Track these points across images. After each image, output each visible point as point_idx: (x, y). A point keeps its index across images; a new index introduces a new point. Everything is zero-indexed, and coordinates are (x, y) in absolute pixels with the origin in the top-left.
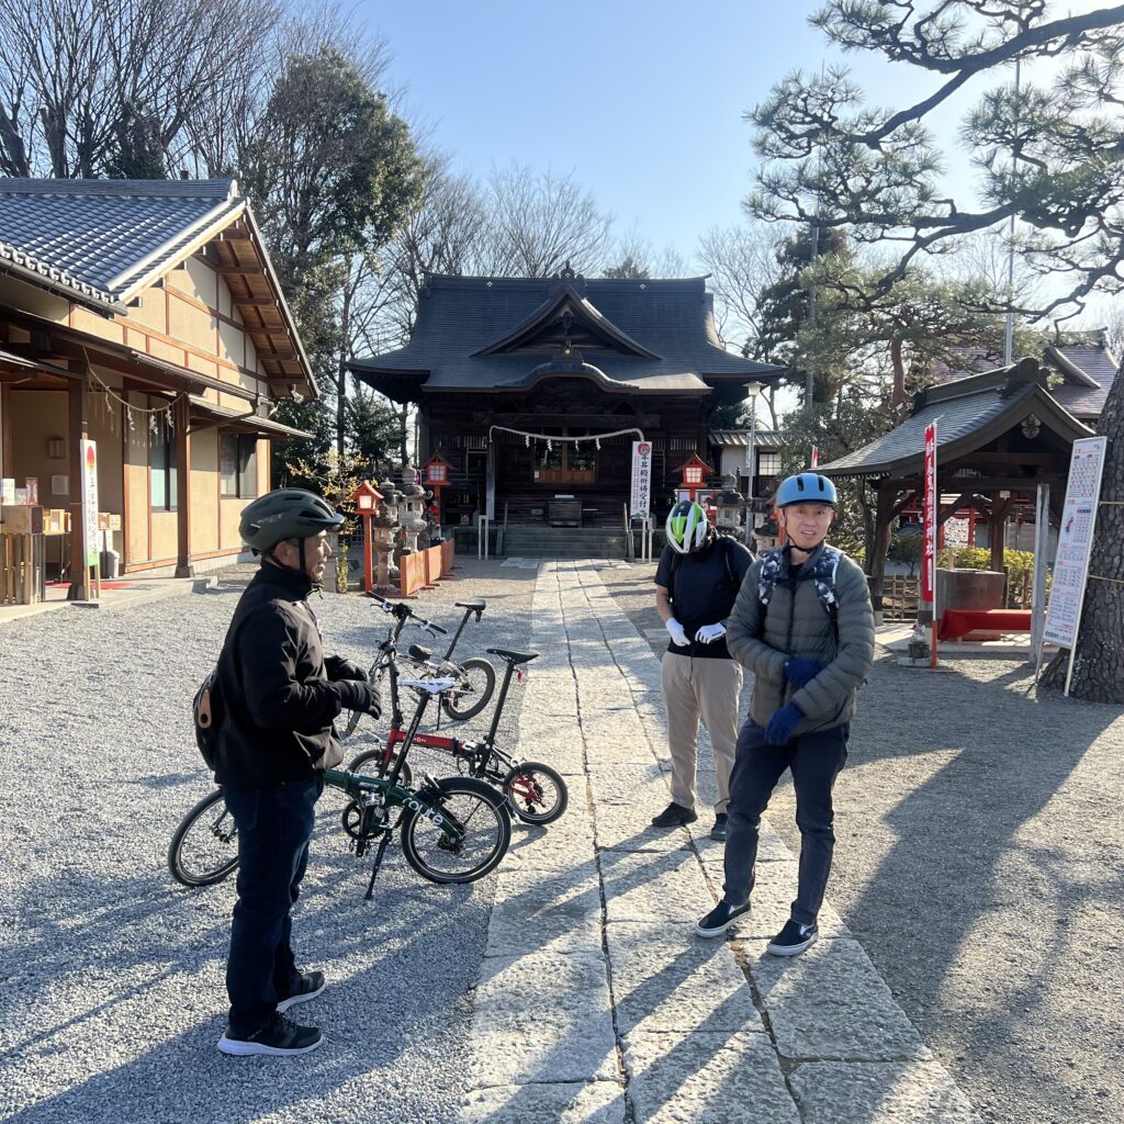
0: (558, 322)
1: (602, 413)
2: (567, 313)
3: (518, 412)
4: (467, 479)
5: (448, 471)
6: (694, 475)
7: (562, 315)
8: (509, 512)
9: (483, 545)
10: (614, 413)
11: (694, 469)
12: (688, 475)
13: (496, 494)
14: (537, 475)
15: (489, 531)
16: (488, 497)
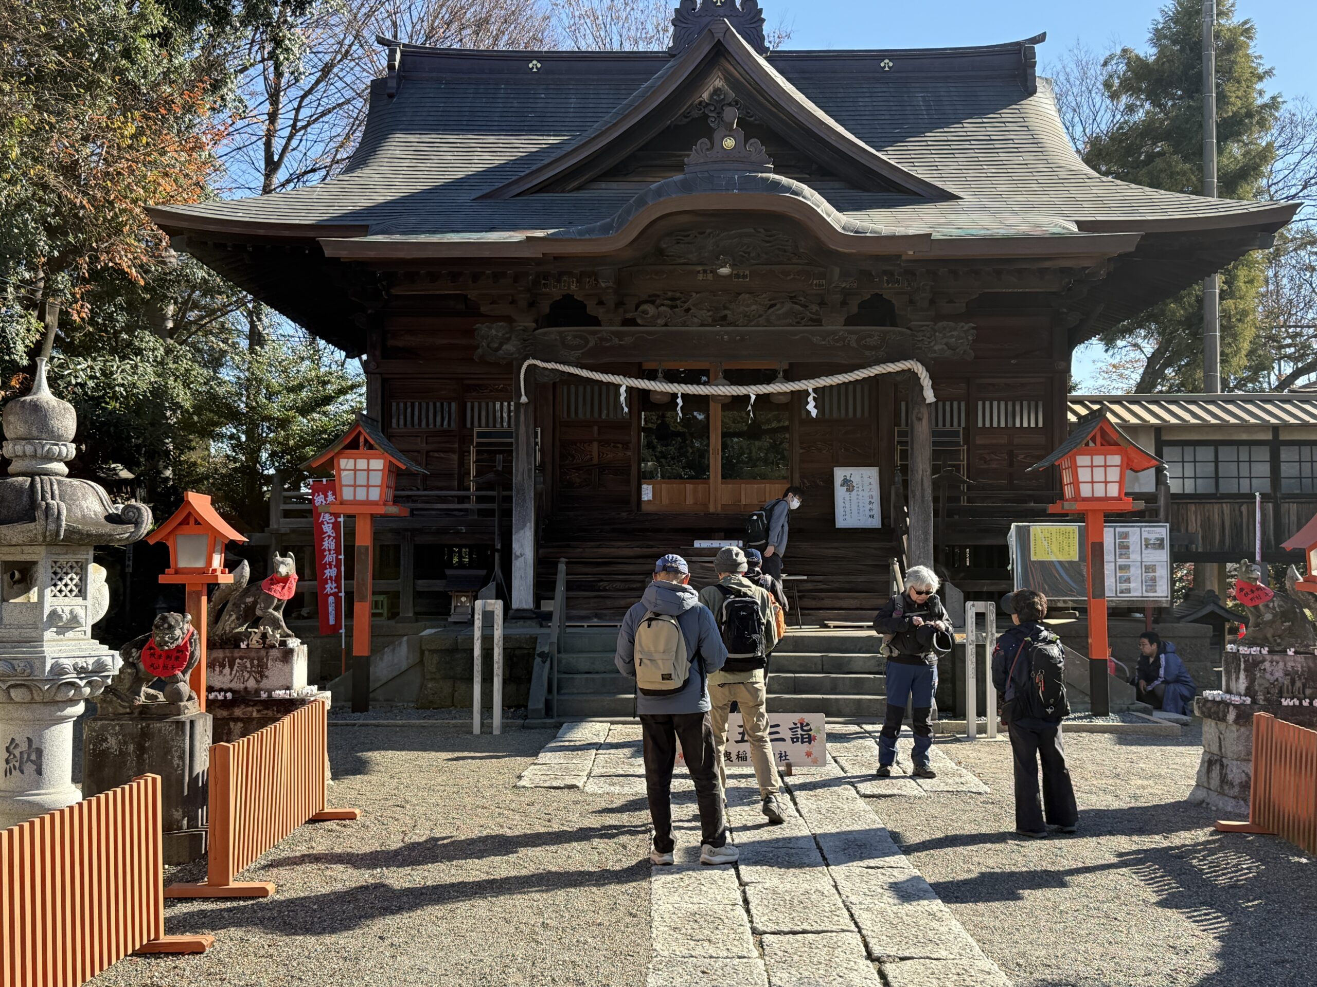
0: (696, 114)
1: (818, 322)
2: (717, 91)
3: (596, 322)
4: (471, 505)
5: (393, 472)
6: (1099, 475)
7: (705, 96)
8: (569, 586)
9: (487, 679)
10: (850, 321)
11: (1099, 460)
12: (1084, 475)
13: (539, 543)
14: (647, 492)
15: (506, 638)
16: (515, 546)
